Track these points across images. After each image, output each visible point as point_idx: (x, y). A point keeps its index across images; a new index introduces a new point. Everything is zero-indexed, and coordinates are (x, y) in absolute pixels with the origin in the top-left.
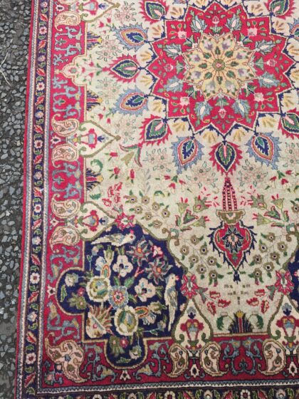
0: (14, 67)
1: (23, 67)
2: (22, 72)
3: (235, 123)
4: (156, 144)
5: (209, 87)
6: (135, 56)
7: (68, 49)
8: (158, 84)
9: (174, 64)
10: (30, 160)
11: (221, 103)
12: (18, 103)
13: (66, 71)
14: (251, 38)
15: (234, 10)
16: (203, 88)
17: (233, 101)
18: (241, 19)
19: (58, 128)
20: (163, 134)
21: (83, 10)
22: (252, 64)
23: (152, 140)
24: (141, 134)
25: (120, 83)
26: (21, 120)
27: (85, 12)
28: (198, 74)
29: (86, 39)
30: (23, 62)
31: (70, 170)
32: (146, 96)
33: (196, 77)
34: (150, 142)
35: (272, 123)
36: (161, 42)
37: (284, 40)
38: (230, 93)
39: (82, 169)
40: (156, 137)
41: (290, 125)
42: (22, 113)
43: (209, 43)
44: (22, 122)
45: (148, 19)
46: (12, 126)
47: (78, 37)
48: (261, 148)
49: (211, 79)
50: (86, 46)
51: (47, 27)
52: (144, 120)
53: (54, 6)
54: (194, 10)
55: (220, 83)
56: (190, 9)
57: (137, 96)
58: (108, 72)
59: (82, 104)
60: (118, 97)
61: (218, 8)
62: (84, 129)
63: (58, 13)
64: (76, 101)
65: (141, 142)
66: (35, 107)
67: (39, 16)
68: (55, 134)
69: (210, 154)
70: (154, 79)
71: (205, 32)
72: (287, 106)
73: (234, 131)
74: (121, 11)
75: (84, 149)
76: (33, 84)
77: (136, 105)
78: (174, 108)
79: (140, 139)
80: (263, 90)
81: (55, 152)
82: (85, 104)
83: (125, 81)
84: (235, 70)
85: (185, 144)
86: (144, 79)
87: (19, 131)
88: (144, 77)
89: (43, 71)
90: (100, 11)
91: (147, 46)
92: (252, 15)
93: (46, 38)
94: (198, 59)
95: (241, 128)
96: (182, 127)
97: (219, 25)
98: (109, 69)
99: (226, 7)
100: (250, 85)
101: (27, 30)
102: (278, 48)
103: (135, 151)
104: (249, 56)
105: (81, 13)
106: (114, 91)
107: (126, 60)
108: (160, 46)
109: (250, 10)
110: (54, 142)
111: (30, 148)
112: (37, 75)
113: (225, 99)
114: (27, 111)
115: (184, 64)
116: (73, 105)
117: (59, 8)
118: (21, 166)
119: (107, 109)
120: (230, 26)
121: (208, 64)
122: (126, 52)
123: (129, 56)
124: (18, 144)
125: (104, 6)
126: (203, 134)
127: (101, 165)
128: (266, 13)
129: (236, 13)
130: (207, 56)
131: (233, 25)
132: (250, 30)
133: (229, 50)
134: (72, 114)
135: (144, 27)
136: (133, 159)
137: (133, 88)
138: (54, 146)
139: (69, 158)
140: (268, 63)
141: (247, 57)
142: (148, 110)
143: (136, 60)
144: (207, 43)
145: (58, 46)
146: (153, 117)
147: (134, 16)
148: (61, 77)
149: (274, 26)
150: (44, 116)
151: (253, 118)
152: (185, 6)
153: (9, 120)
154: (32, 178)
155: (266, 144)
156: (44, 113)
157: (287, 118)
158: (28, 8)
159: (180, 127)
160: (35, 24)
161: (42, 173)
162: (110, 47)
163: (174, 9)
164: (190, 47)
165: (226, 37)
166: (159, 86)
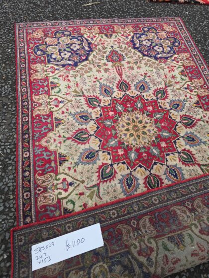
0: (6, 144)
1: (13, 143)
2: (12, 146)
3: (154, 161)
4: (108, 182)
5: (133, 142)
6: (86, 128)
7: (43, 129)
8: (103, 143)
9: (110, 131)
10: (21, 208)
11: (142, 150)
12: (10, 168)
13: (43, 143)
14: (150, 112)
15: (137, 98)
16: (130, 143)
17: (149, 148)
18: (142, 103)
19: (41, 181)
20: (112, 174)
21: (50, 105)
22: (154, 126)
23: (106, 179)
24: (97, 176)
25: (79, 145)
26: (13, 179)
27: (52, 106)
28: (125, 135)
29: (54, 122)
30: (12, 140)
31: (52, 211)
32: (97, 151)
33: (124, 137)
34: (104, 181)
35: (175, 158)
36: (100, 119)
37: (167, 111)
38: (146, 144)
39: (60, 209)
40: (108, 177)
41: (185, 158)
42: (13, 174)
43: (128, 117)
44: (13, 181)
45: (90, 107)
46: (6, 185)
47: (49, 121)
48: (173, 175)
49: (133, 137)
50: (54, 126)
51: (28, 117)
52: (98, 167)
53: (32, 104)
54: (115, 100)
55: (139, 139)
56: (113, 100)
57: (91, 152)
58: (71, 140)
59: (56, 162)
60: (79, 154)
61: (129, 98)
62: (59, 179)
63: (35, 108)
64: (52, 161)
65: (98, 182)
66: (23, 169)
67: (22, 111)
68: (38, 186)
69: (144, 183)
70: (100, 141)
71: (124, 111)
72: (180, 147)
73: (155, 166)
74: (74, 104)
75: (60, 193)
76: (21, 153)
77: (92, 158)
78: (116, 156)
79: (98, 180)
80: (164, 140)
81: (40, 199)
82: (58, 162)
83: (82, 144)
84: (146, 130)
85: (127, 179)
86: (94, 141)
87: (11, 188)
88: (94, 140)
89: (27, 144)
90: (61, 105)
91: (92, 122)
92: (147, 100)
93: (28, 123)
94: (123, 126)
95: (158, 164)
96: (123, 168)
97: (131, 107)
98: (71, 138)
99: (133, 97)
100: (156, 138)
101: (14, 119)
102: (166, 116)
103: (96, 189)
104: (151, 122)
105: (49, 107)
106: (76, 151)
107: (81, 131)
108: (100, 121)
109: (146, 98)
110: (38, 192)
111: (21, 200)
112: (23, 147)
113: (144, 147)
114: (18, 173)
115: (116, 130)
116: (50, 164)
117: (35, 105)
118: (14, 215)
119: (73, 163)
120: (137, 107)
121: (130, 129)
122: (80, 127)
123: (82, 129)
124: (12, 197)
125: (63, 102)
126: (136, 171)
127: (73, 203)
128: (154, 98)
129: (138, 99)
130: (128, 124)
131: (139, 106)
132: (149, 108)
133: (139, 119)
134: (49, 170)
135: (89, 111)
136: (95, 195)
137: (88, 148)
138: (39, 194)
139: (50, 202)
140: (163, 124)
141: (150, 123)
142: (100, 160)
143: (87, 131)
144: (126, 117)
145: (36, 127)
146: (103, 164)
147: (82, 106)
148: (40, 146)
149: (160, 104)
150: (30, 174)
151: (163, 157)
152: (110, 98)
153: (4, 180)
154: (24, 222)
155: (175, 172)
156: (30, 172)
157: (182, 154)
158: (14, 106)
159: (121, 168)
160: (20, 115)
161: (31, 218)
162: (70, 125)
163: (104, 100)
164: (117, 120)
165: (136, 113)
166: (104, 145)
